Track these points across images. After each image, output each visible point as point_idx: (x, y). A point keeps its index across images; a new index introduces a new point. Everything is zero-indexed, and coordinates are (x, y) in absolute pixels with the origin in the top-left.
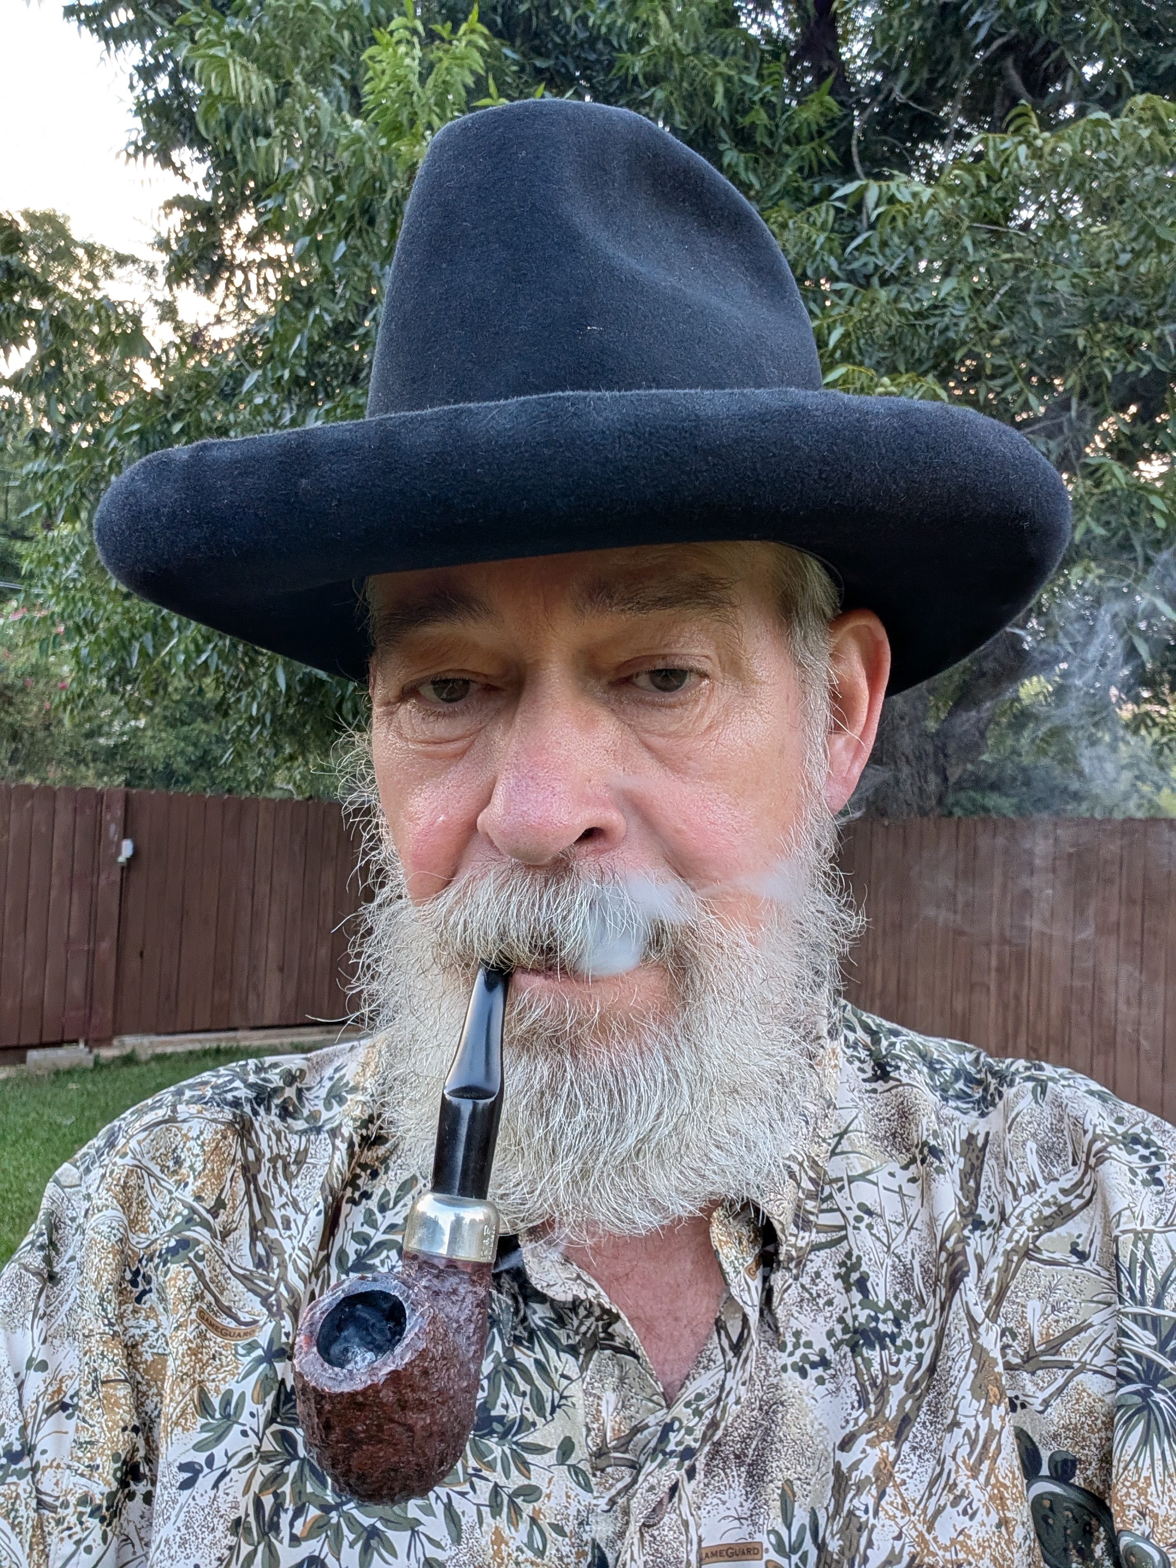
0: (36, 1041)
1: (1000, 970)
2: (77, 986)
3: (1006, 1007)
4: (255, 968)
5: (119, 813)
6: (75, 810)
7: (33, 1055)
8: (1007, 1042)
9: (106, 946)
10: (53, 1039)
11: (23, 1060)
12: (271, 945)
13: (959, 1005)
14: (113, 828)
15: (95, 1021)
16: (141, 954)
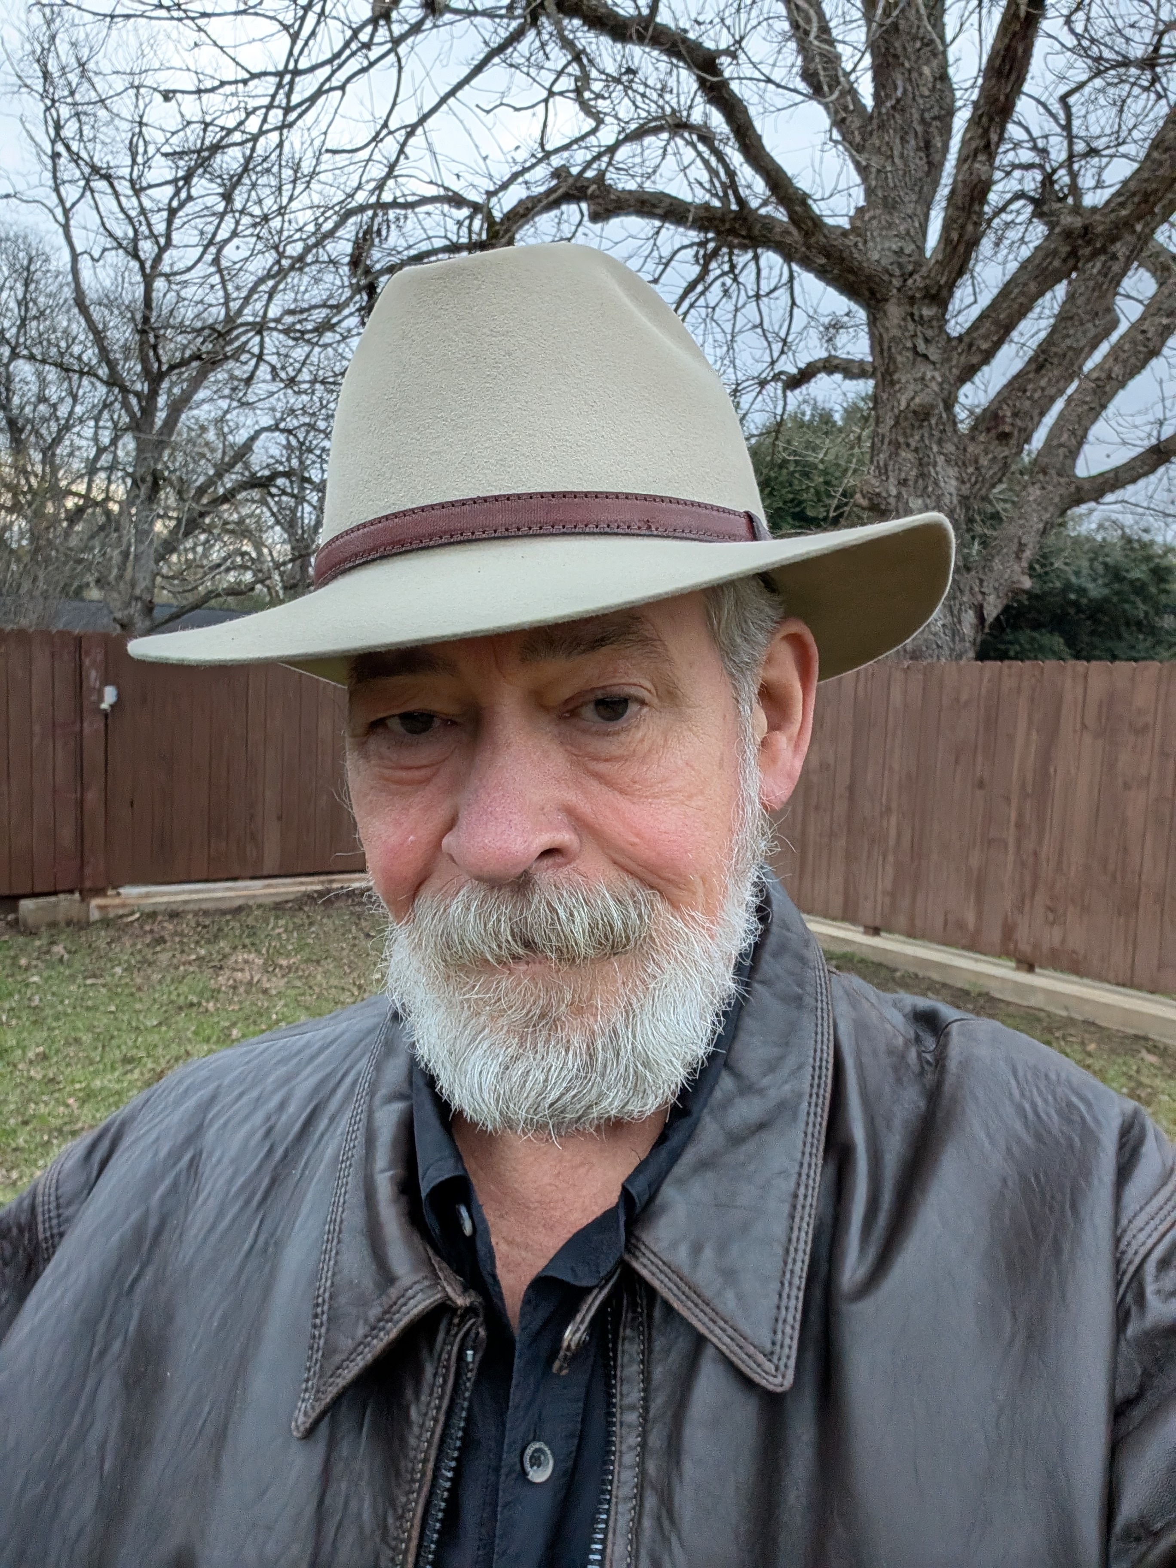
0: (28, 890)
1: (1019, 825)
2: (67, 834)
3: (1023, 864)
4: (252, 816)
5: (100, 658)
6: (53, 655)
7: (26, 905)
8: (1023, 901)
9: (93, 796)
10: (46, 890)
11: (15, 910)
12: (268, 793)
13: (975, 860)
14: (93, 674)
15: (88, 871)
16: (132, 805)
